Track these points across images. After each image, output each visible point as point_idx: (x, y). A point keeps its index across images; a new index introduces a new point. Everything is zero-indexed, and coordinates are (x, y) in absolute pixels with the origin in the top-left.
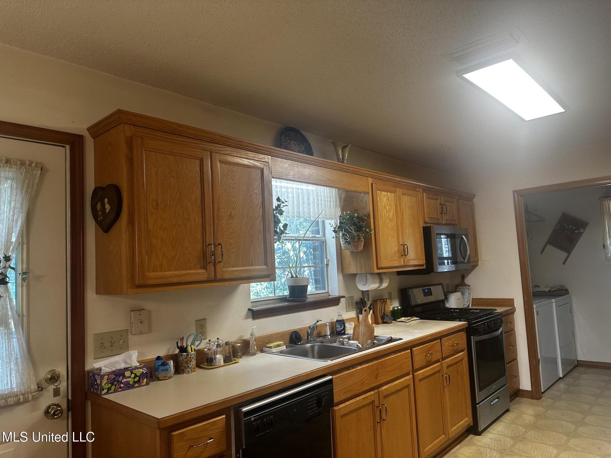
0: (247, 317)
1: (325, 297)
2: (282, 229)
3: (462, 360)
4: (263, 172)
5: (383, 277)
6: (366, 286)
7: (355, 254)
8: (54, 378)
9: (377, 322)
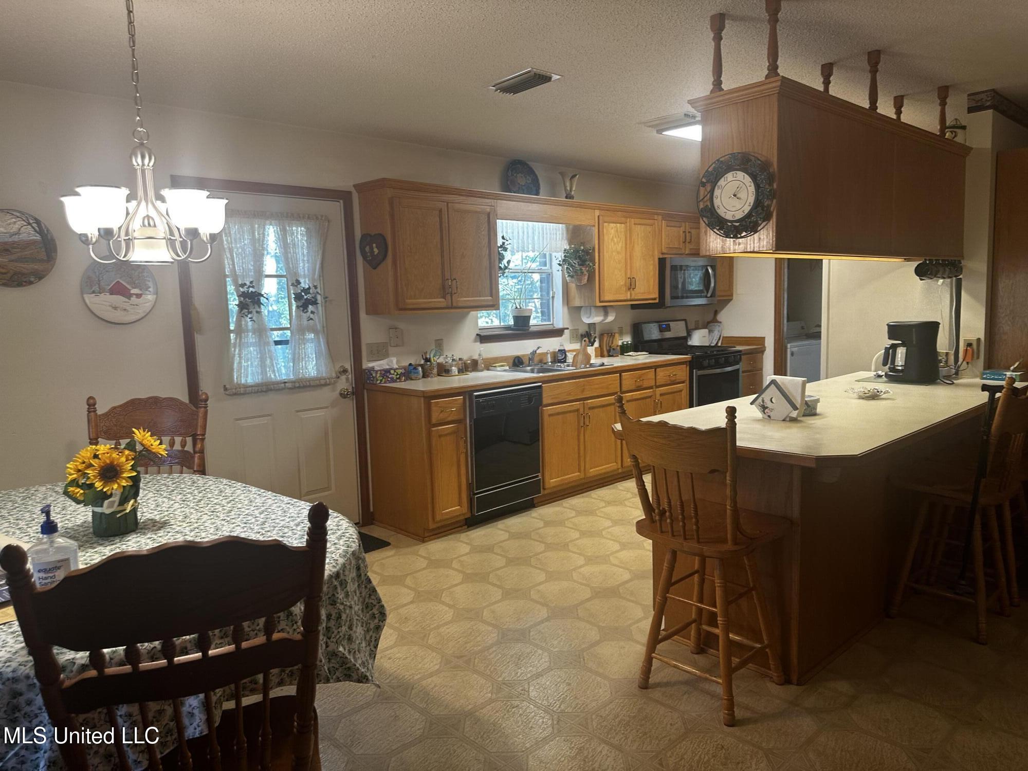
0: (475, 341)
1: (551, 327)
2: (506, 265)
3: (681, 391)
4: (489, 215)
5: (609, 310)
6: (588, 319)
7: (579, 287)
8: (345, 371)
9: (602, 356)
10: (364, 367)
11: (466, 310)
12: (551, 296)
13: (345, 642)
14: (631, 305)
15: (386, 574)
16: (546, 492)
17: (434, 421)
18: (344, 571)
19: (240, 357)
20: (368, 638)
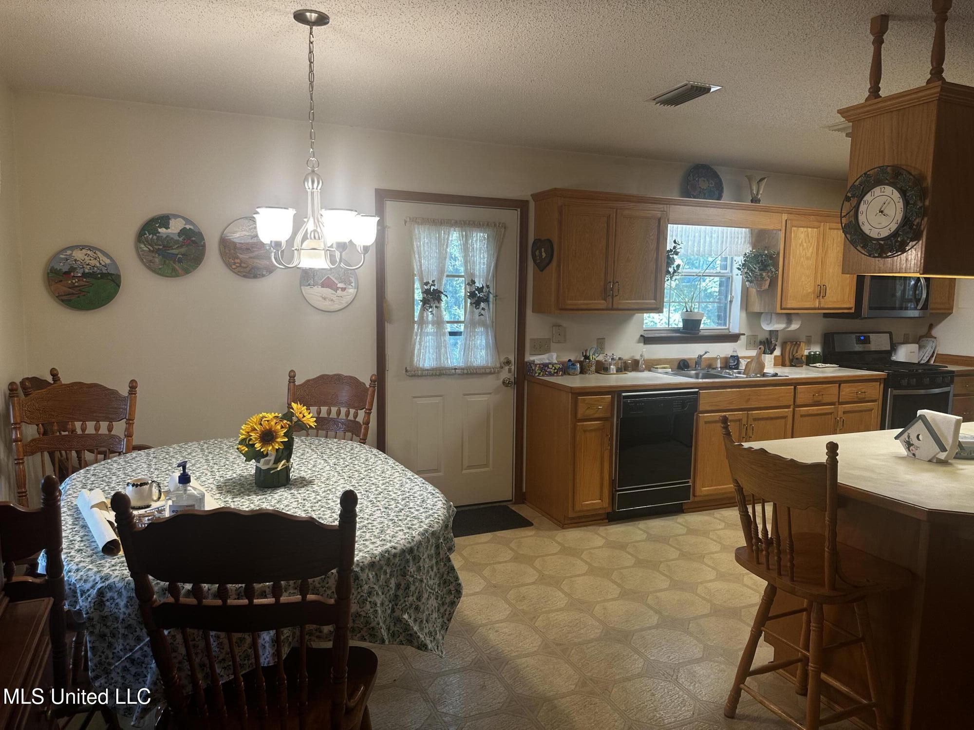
0: (639, 342)
1: (726, 332)
2: (675, 269)
3: (871, 410)
4: (659, 220)
5: (793, 317)
6: (770, 326)
7: (760, 293)
8: (508, 362)
9: (783, 365)
10: (526, 360)
11: (631, 312)
12: (729, 300)
13: (412, 611)
14: (824, 313)
15: (521, 552)
16: (696, 499)
17: (579, 416)
18: (418, 547)
19: (420, 344)
20: (442, 610)
